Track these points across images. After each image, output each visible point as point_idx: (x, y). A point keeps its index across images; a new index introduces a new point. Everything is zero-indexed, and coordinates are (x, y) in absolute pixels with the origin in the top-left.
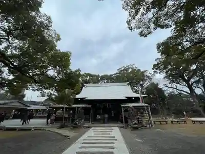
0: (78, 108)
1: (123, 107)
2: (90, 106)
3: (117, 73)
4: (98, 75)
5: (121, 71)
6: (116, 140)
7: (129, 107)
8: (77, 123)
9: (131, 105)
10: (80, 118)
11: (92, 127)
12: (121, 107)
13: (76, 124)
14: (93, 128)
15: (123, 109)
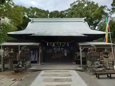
0: (21, 46)
1: (82, 46)
5: (75, 6)
7: (90, 46)
9: (92, 43)
10: (25, 59)
11: (41, 70)
13: (19, 67)
15: (82, 49)
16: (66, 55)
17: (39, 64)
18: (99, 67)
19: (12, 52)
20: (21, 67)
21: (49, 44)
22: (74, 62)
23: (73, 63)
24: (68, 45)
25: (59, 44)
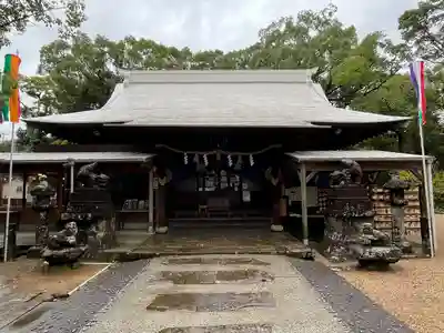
1: (306, 163)
2: (143, 157)
3: (257, 47)
4: (187, 52)
8: (72, 239)
15: (308, 173)
16: (247, 198)
18: (374, 243)
19: (44, 185)
21: (191, 157)
24: (252, 163)
25: (224, 158)
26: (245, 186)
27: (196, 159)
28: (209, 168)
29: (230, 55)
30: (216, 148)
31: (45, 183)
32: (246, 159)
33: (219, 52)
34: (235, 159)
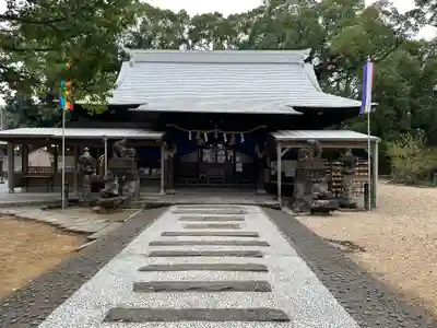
0: (112, 141)
1: (282, 141)
2: (159, 135)
3: (261, 10)
4: (184, 15)
6: (266, 244)
7: (304, 142)
8: (116, 192)
10: (124, 177)
11: (169, 205)
12: (274, 142)
13: (112, 195)
14: (173, 208)
15: (283, 149)
16: (239, 169)
17: (162, 192)
19: (87, 155)
20: (116, 196)
21: (194, 135)
22: (261, 188)
23: (260, 191)
24: (243, 140)
25: (221, 135)
26: (238, 159)
27: (198, 137)
28: (208, 143)
29: (231, 17)
30: (213, 128)
31: (88, 153)
32: (238, 137)
33: (218, 15)
34: (229, 137)
